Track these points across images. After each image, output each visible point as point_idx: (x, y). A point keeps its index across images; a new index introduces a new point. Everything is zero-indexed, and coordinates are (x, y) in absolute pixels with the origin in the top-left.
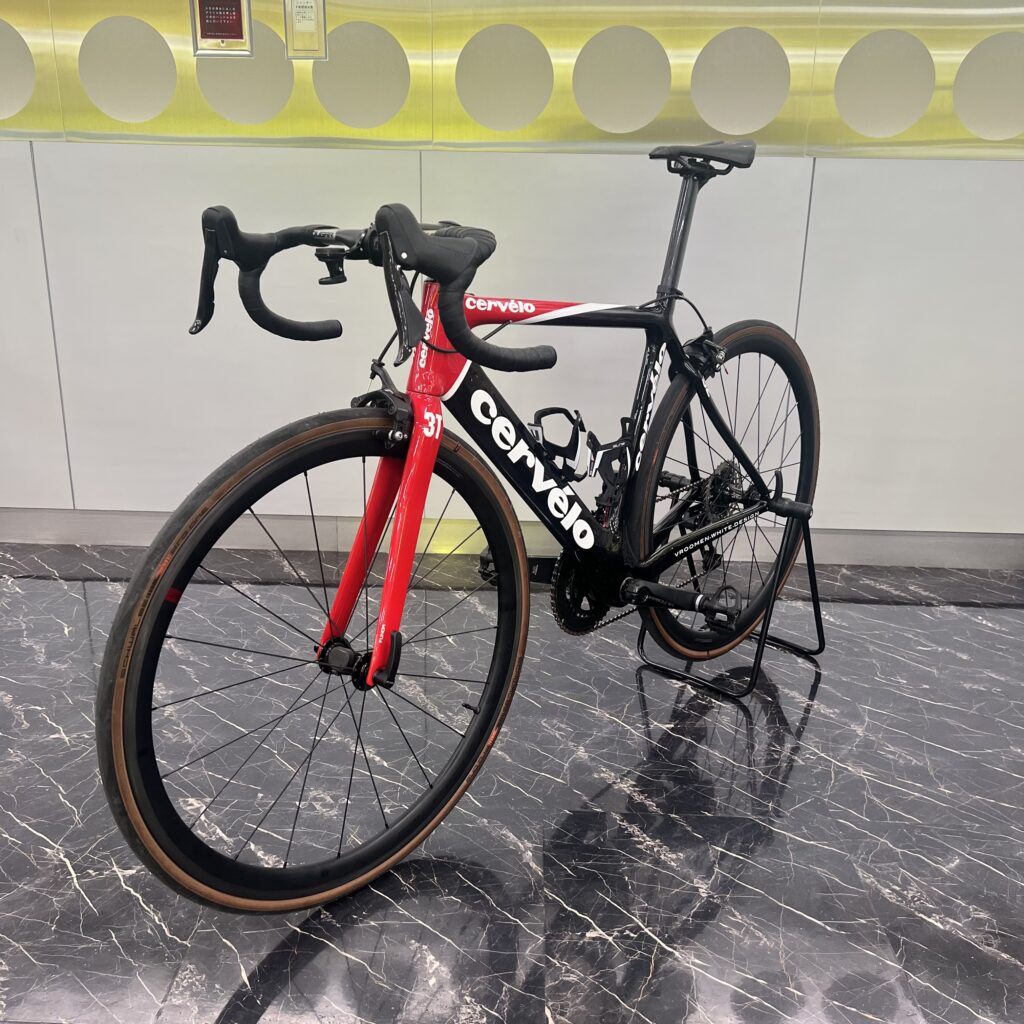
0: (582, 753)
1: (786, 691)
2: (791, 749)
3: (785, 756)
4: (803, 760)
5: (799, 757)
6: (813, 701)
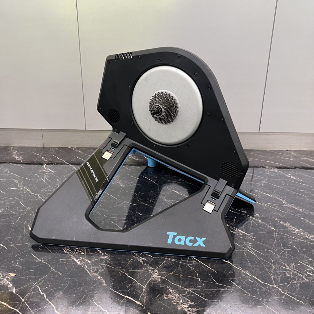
0: (156, 276)
1: (282, 223)
2: (296, 268)
3: (294, 274)
4: (306, 277)
5: (303, 275)
6: (299, 229)
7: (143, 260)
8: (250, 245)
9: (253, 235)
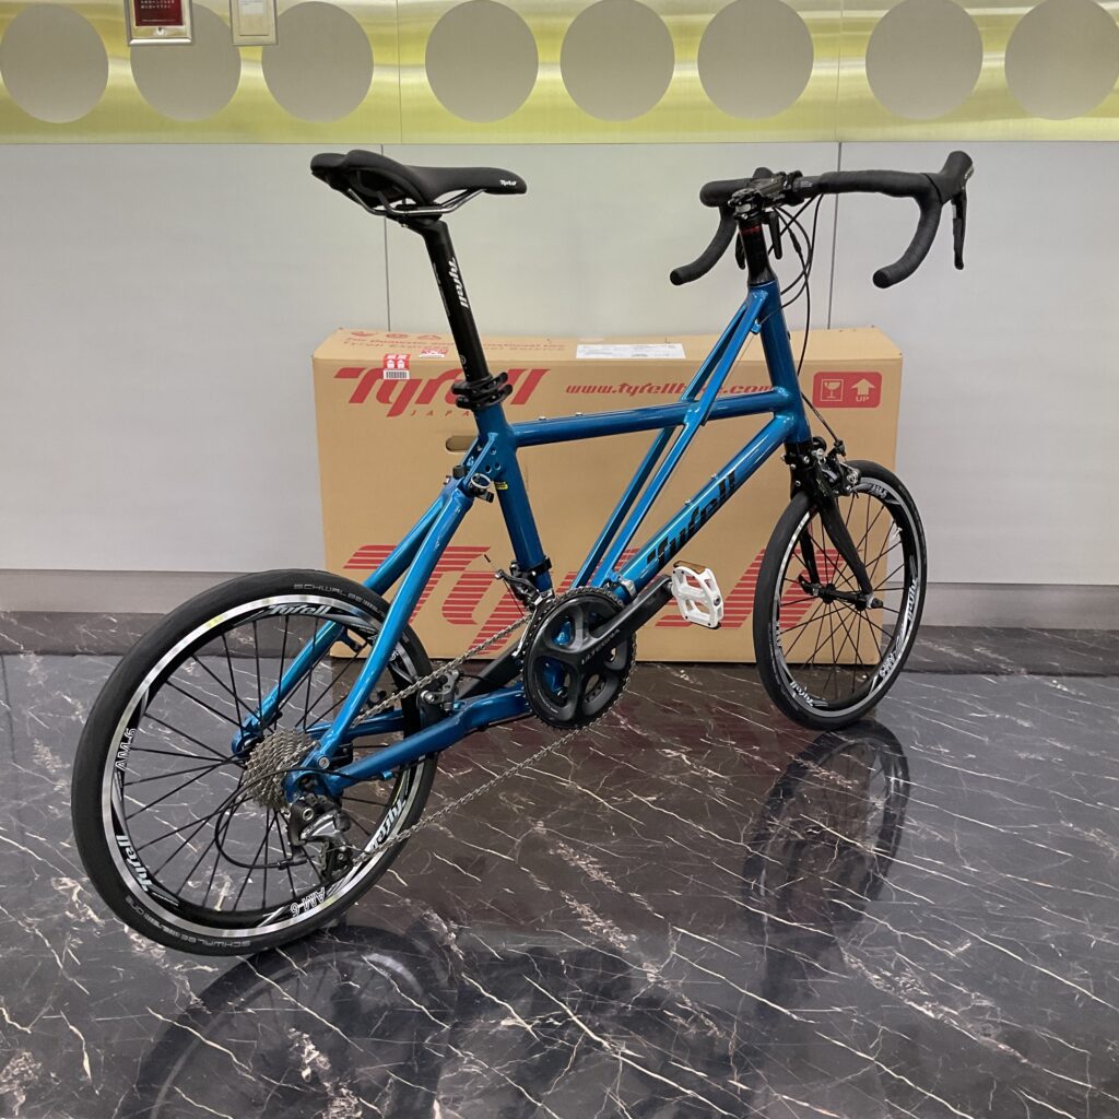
0: (540, 827)
1: (799, 761)
2: (793, 823)
3: (783, 830)
4: (803, 835)
5: (799, 832)
6: (829, 771)
7: (519, 809)
8: (720, 791)
9: (733, 779)
